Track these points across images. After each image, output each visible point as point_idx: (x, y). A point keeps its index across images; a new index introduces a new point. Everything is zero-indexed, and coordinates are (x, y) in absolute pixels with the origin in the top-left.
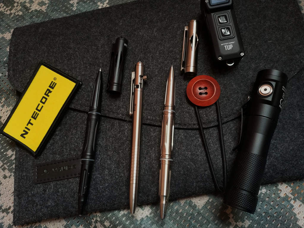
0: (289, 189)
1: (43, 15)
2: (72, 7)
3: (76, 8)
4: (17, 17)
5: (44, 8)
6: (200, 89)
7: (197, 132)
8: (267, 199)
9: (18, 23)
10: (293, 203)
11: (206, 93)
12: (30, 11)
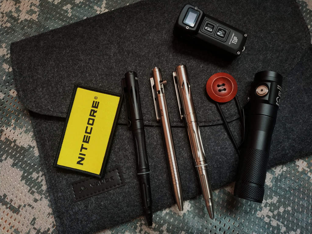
0: (305, 163)
1: (36, 25)
2: (66, 14)
3: (71, 14)
4: (6, 29)
5: (35, 17)
6: (219, 86)
7: (222, 127)
8: (288, 175)
9: (8, 36)
10: (310, 175)
11: (225, 90)
12: (19, 21)
